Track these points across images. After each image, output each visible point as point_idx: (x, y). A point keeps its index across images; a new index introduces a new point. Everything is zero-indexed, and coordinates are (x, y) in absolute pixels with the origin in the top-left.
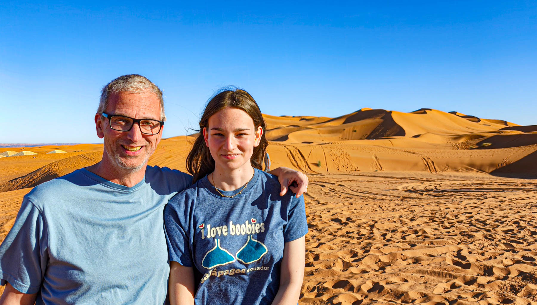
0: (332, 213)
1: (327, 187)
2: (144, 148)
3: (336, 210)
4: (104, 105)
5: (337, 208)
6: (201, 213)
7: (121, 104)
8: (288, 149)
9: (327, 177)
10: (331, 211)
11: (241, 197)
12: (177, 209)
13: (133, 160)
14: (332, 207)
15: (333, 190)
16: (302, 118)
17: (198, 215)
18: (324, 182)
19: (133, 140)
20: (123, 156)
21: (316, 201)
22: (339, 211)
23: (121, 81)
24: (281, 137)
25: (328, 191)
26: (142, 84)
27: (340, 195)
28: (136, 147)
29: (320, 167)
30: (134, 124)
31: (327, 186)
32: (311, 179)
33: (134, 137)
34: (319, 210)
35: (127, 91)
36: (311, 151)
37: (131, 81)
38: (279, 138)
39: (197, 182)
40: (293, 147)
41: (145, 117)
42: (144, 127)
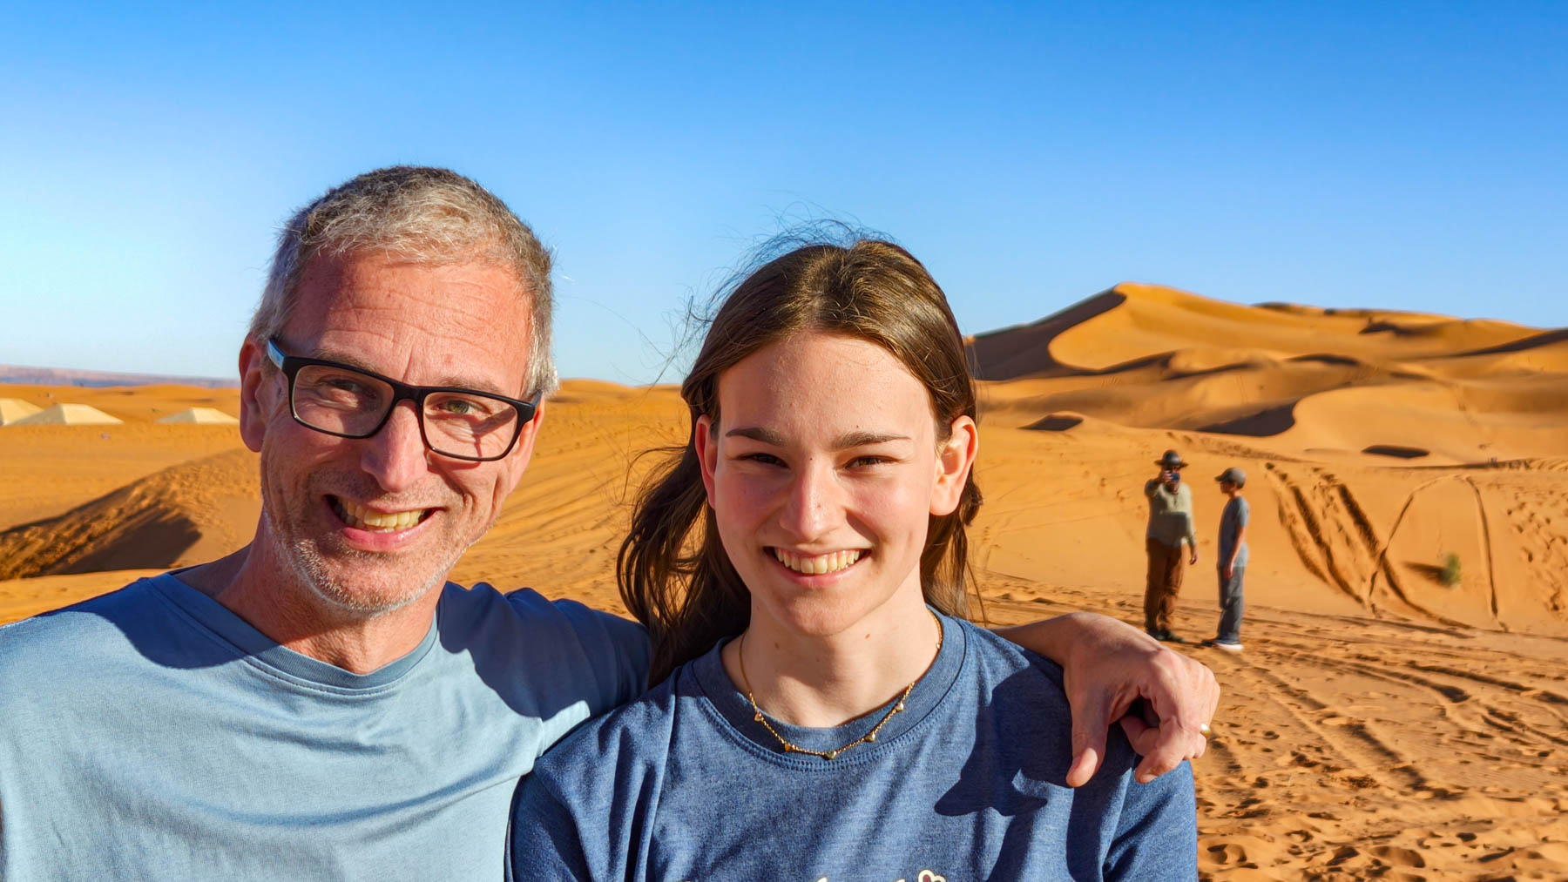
0: (1485, 846)
1: (1477, 702)
2: (437, 516)
3: (1508, 832)
4: (278, 302)
5: (1516, 824)
6: (684, 831)
7: (348, 310)
8: (1284, 477)
9: (1486, 650)
10: (1482, 839)
11: (876, 760)
12: (575, 802)
13: (375, 573)
14: (1486, 816)
15: (1506, 724)
16: (1377, 320)
17: (669, 839)
18: (1461, 675)
19: (384, 481)
20: (328, 551)
21: (1405, 776)
22: (1522, 839)
23: (362, 201)
24: (1255, 413)
25: (1477, 726)
26: (453, 222)
27: (1544, 755)
28: (400, 512)
29: (1457, 588)
30: (398, 410)
31: (1474, 698)
32: (1396, 651)
33: (388, 471)
34: (1414, 826)
35: (383, 251)
36: (1411, 499)
37: (407, 206)
38: (1244, 415)
39: (674, 673)
40: (1310, 471)
41: (450, 380)
42: (444, 424)
